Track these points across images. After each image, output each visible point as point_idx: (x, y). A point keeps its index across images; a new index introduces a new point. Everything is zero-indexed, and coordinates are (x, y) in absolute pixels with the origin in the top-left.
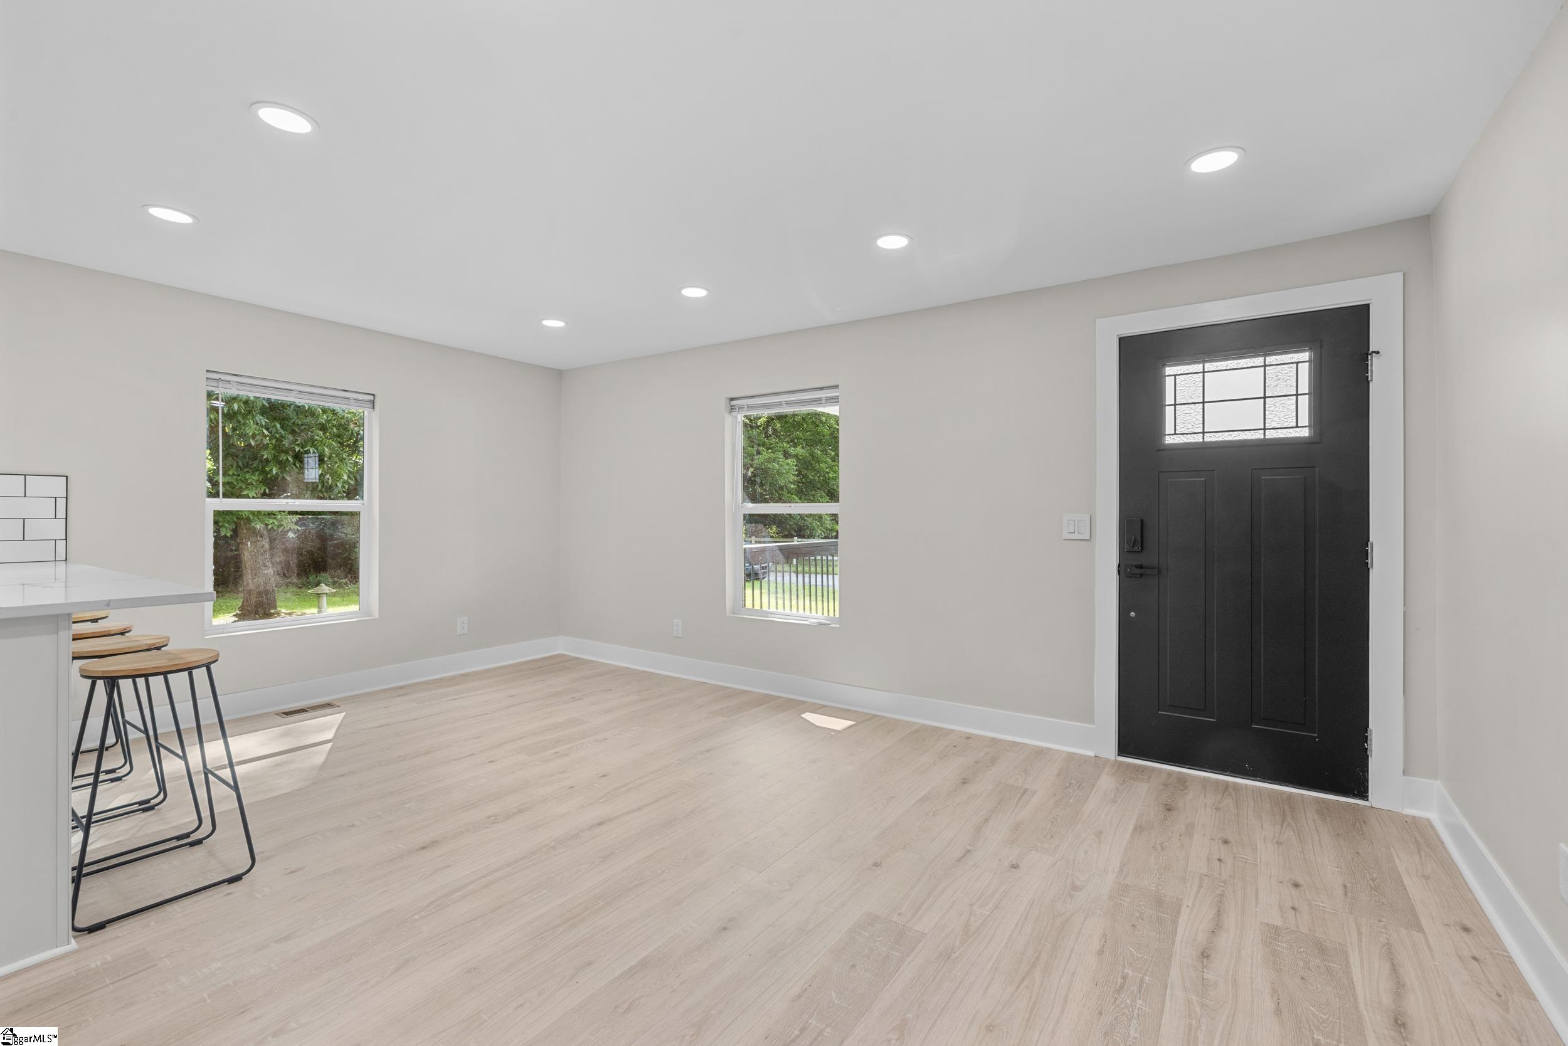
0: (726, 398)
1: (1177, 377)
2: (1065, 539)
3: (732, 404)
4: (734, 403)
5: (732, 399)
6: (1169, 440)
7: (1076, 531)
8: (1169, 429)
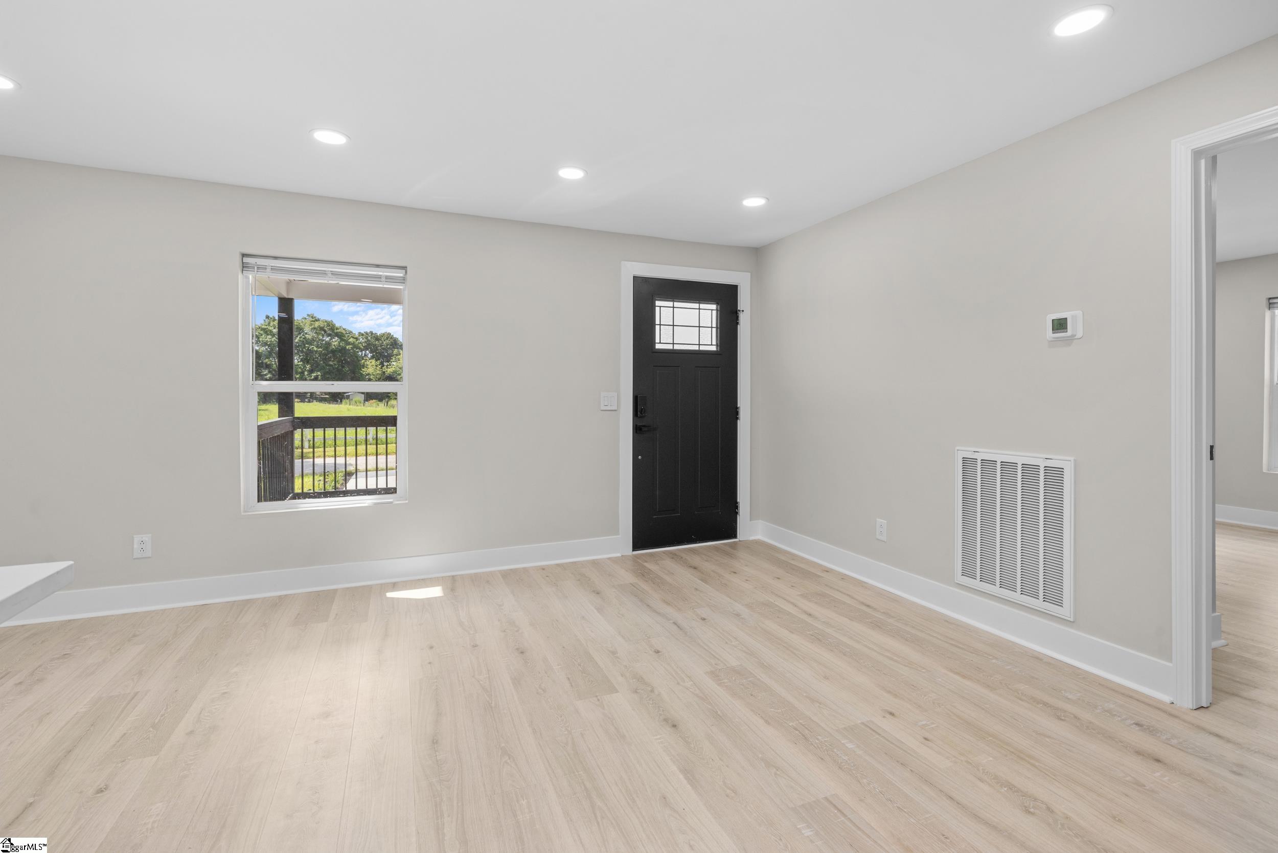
0: (240, 252)
1: (661, 308)
2: (602, 410)
3: (246, 261)
4: (246, 260)
5: (244, 255)
6: (658, 346)
7: (609, 405)
8: (657, 340)
